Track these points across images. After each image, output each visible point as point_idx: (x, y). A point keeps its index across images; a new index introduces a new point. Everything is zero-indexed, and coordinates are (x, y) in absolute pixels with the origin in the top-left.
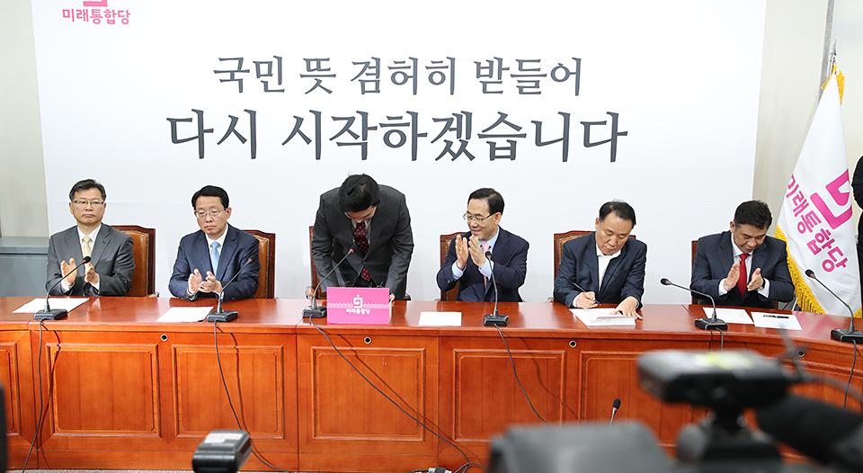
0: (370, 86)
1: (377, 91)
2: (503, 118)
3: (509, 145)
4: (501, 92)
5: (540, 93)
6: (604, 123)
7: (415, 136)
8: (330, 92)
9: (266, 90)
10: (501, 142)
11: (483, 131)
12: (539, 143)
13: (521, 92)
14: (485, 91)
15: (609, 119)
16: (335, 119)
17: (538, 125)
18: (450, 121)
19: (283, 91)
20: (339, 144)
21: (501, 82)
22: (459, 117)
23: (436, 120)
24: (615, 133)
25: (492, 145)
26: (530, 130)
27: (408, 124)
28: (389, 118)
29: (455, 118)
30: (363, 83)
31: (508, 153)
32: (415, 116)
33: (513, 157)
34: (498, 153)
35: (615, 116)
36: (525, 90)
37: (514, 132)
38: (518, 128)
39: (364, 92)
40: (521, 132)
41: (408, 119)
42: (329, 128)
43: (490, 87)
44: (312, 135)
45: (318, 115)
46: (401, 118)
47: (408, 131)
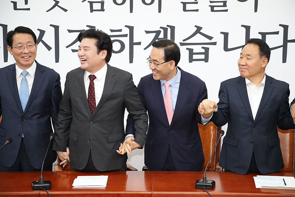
0: (97, 6)
1: (102, 9)
2: (199, 30)
3: (203, 51)
4: (197, 10)
5: (226, 11)
6: (277, 33)
7: (132, 44)
8: (66, 10)
9: (15, 8)
10: (197, 49)
11: (184, 40)
12: (226, 49)
13: (212, 10)
14: (185, 10)
15: (281, 30)
16: (70, 31)
17: (226, 35)
18: (158, 33)
19: (29, 9)
20: (74, 51)
21: (197, 3)
22: (165, 30)
23: (147, 32)
24: (286, 40)
25: (191, 51)
26: (220, 40)
27: (126, 36)
28: (112, 31)
29: (162, 31)
30: (91, 3)
31: (203, 57)
32: (131, 29)
33: (206, 60)
34: (195, 57)
35: (286, 28)
36: (215, 9)
37: (207, 41)
38: (210, 38)
39: (92, 10)
40: (212, 41)
41: (126, 31)
42: (66, 38)
43: (188, 7)
44: (52, 45)
45: (56, 28)
46: (120, 30)
47: (126, 41)
